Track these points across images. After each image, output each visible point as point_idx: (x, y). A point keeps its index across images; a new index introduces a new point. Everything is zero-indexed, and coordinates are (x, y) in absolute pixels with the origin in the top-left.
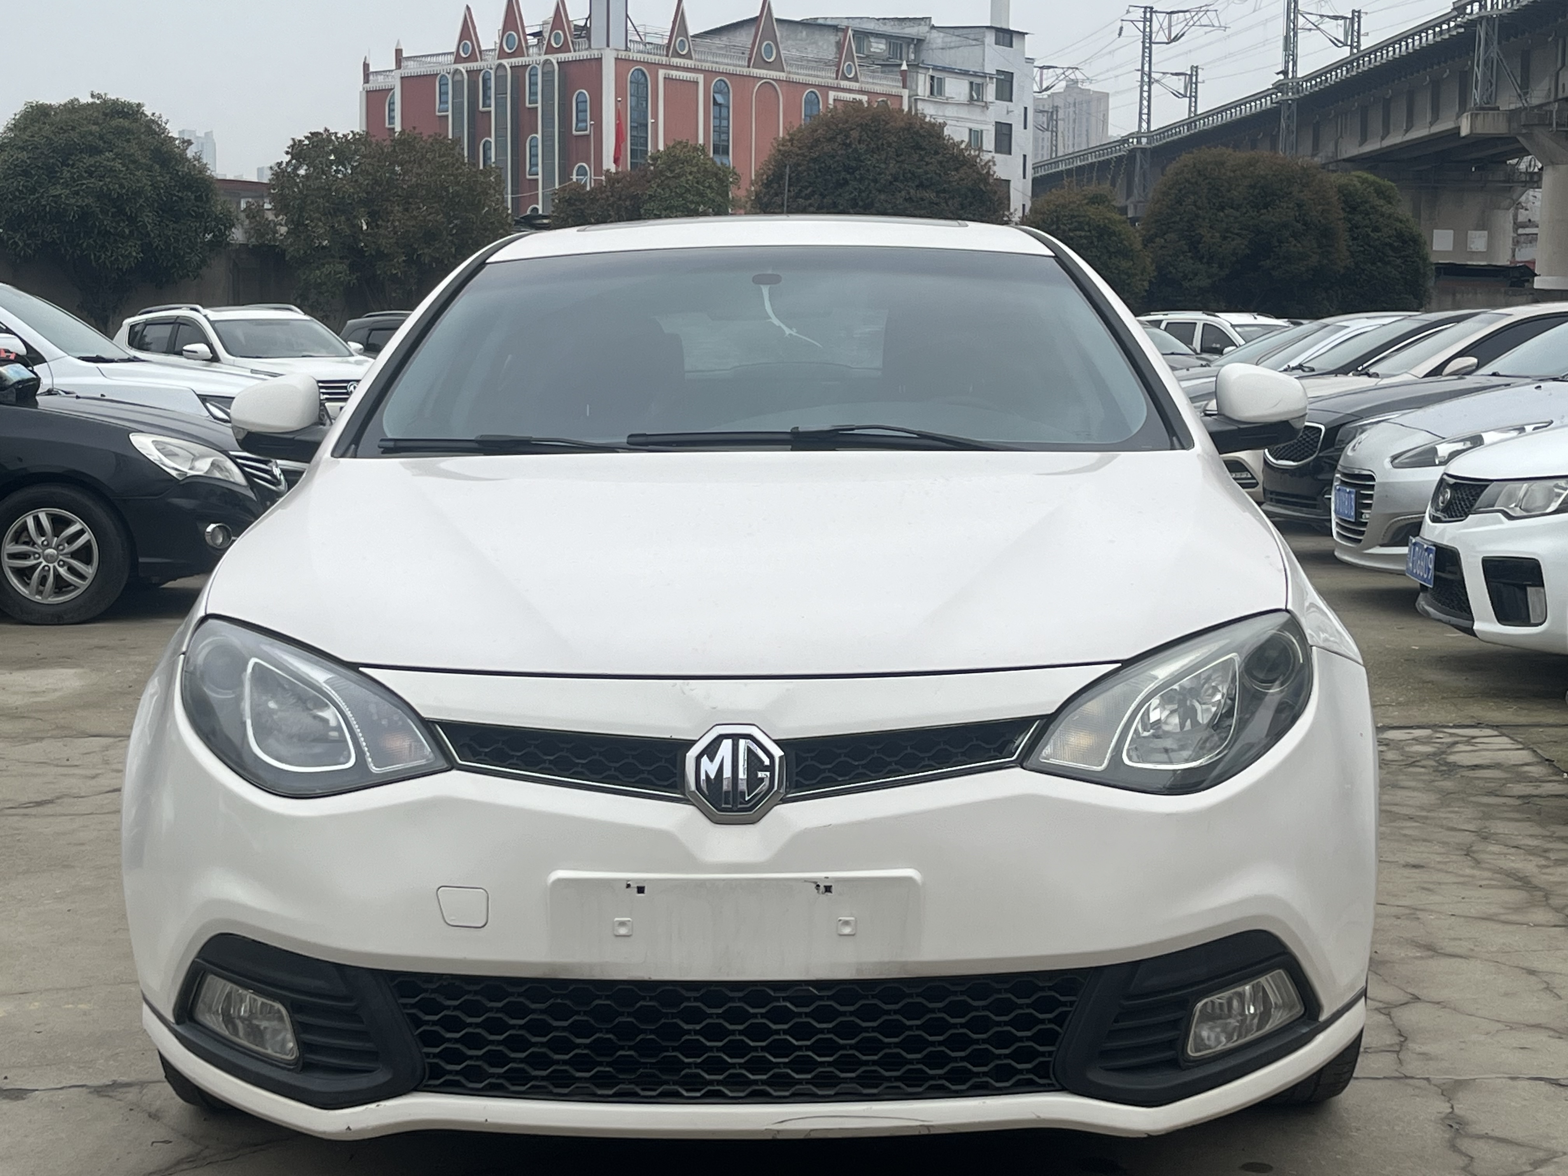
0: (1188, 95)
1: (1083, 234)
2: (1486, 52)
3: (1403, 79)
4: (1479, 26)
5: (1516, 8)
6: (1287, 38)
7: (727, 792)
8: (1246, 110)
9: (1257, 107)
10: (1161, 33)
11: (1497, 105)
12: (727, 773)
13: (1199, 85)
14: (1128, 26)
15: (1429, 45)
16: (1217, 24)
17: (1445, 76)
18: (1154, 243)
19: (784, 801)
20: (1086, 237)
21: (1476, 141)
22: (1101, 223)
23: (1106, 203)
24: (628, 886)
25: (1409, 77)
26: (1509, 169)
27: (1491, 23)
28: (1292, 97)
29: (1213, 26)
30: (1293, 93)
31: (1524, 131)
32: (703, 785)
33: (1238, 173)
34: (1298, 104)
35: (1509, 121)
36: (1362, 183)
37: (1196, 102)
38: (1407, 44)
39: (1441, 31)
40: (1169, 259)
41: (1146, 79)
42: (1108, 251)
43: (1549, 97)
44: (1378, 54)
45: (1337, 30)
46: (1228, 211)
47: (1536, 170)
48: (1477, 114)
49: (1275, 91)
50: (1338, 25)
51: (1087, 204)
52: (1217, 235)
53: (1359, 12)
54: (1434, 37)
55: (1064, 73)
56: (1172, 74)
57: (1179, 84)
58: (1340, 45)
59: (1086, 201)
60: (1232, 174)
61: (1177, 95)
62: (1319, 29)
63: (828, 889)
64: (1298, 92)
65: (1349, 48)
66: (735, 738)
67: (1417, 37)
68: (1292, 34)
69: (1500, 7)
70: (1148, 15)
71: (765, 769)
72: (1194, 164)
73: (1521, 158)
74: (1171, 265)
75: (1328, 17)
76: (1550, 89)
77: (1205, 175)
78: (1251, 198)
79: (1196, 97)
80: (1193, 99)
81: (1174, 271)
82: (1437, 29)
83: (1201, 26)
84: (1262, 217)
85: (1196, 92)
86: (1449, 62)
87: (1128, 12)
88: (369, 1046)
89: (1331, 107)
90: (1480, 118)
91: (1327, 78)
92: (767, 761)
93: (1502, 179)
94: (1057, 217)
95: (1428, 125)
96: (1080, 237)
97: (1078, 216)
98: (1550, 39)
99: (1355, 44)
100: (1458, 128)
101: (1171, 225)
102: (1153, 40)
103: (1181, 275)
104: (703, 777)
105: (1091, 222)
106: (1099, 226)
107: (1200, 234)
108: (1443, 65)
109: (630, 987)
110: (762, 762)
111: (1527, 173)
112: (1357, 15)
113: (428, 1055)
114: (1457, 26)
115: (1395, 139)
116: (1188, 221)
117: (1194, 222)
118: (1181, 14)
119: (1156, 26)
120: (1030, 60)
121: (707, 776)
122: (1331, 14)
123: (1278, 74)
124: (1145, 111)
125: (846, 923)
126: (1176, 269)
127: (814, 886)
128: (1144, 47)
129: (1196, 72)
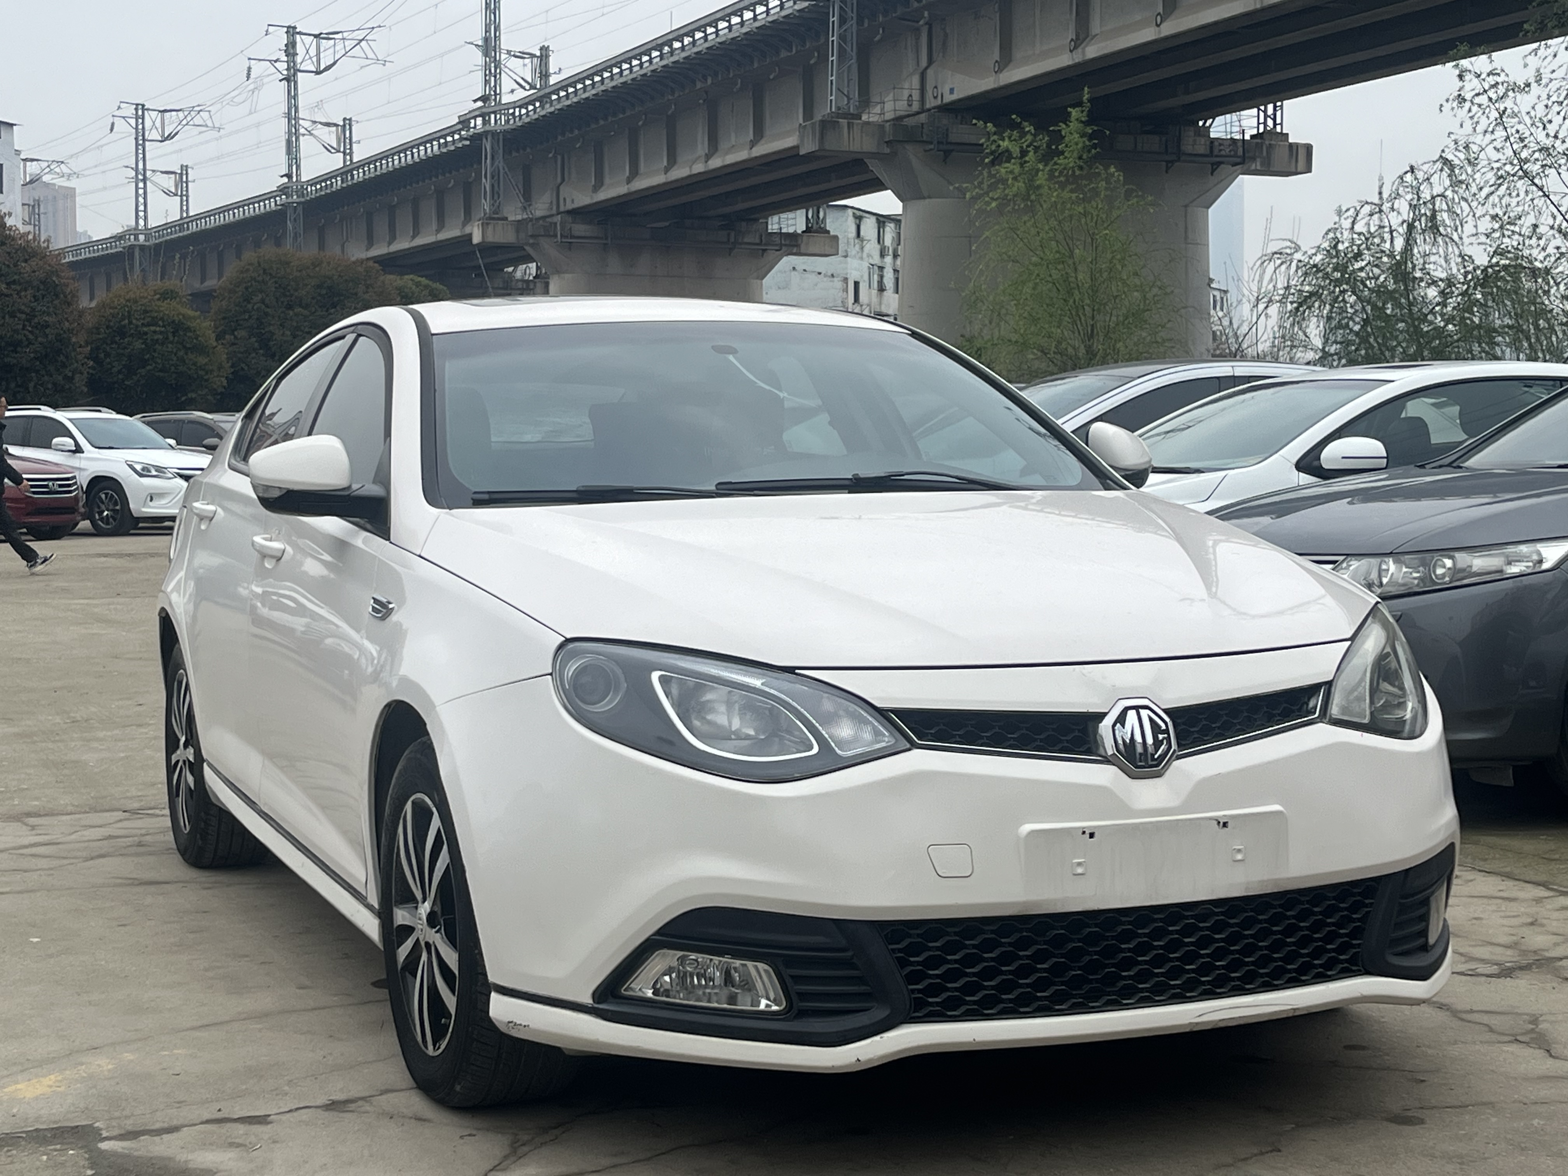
0: (179, 193)
1: (158, 329)
2: (492, 164)
3: (408, 187)
4: (484, 140)
5: (520, 124)
6: (289, 142)
7: (1140, 754)
8: (250, 211)
9: (259, 209)
10: (154, 131)
11: (506, 215)
12: (1138, 738)
13: (190, 184)
14: (119, 122)
15: (435, 156)
16: (210, 124)
17: (450, 186)
18: (224, 339)
19: (1179, 757)
20: (161, 333)
21: (486, 248)
22: (176, 318)
23: (178, 299)
24: (1084, 833)
25: (414, 185)
26: (506, 275)
27: (496, 138)
28: (298, 200)
29: (207, 126)
30: (298, 197)
31: (531, 241)
32: (1121, 747)
33: (304, 272)
34: (304, 209)
35: (517, 231)
36: (417, 286)
37: (187, 201)
38: (412, 154)
39: (446, 142)
40: (240, 355)
41: (141, 177)
42: (184, 347)
43: (552, 209)
44: (384, 162)
45: (330, 136)
46: (298, 310)
47: (531, 278)
48: (488, 224)
49: (280, 193)
50: (330, 132)
51: (159, 299)
52: (288, 333)
53: (350, 120)
54: (439, 148)
55: (49, 166)
56: (162, 172)
57: (169, 183)
58: (333, 151)
59: (158, 296)
60: (298, 274)
61: (167, 193)
62: (311, 134)
63: (1225, 825)
64: (303, 197)
65: (342, 155)
66: (1137, 708)
67: (422, 148)
68: (294, 139)
69: (503, 123)
70: (140, 112)
71: (1163, 732)
72: (259, 263)
73: (516, 267)
74: (244, 362)
75: (321, 123)
76: (551, 202)
77: (270, 274)
78: (319, 298)
79: (187, 196)
80: (185, 198)
81: (246, 368)
82: (442, 141)
83: (194, 125)
84: (331, 316)
85: (187, 191)
86: (454, 173)
87: (119, 108)
88: (863, 989)
89: (336, 211)
90: (490, 227)
91: (332, 183)
92: (1164, 727)
93: (501, 286)
94: (129, 312)
95: (435, 233)
96: (155, 332)
97: (151, 311)
98: (551, 155)
99: (348, 151)
100: (470, 236)
101: (241, 322)
102: (146, 137)
103: (255, 372)
104: (1120, 741)
105: (165, 318)
106: (173, 322)
107: (270, 332)
108: (447, 175)
109: (1080, 917)
110: (1160, 727)
111: (523, 281)
112: (348, 123)
113: (913, 991)
114: (462, 139)
115: (402, 244)
116: (257, 319)
117: (263, 321)
118: (174, 113)
119: (148, 123)
120: (18, 152)
121: (1124, 741)
122: (324, 120)
123: (282, 176)
124: (142, 208)
125: (1239, 851)
126: (248, 366)
127: (1216, 822)
128: (137, 145)
129: (187, 171)
